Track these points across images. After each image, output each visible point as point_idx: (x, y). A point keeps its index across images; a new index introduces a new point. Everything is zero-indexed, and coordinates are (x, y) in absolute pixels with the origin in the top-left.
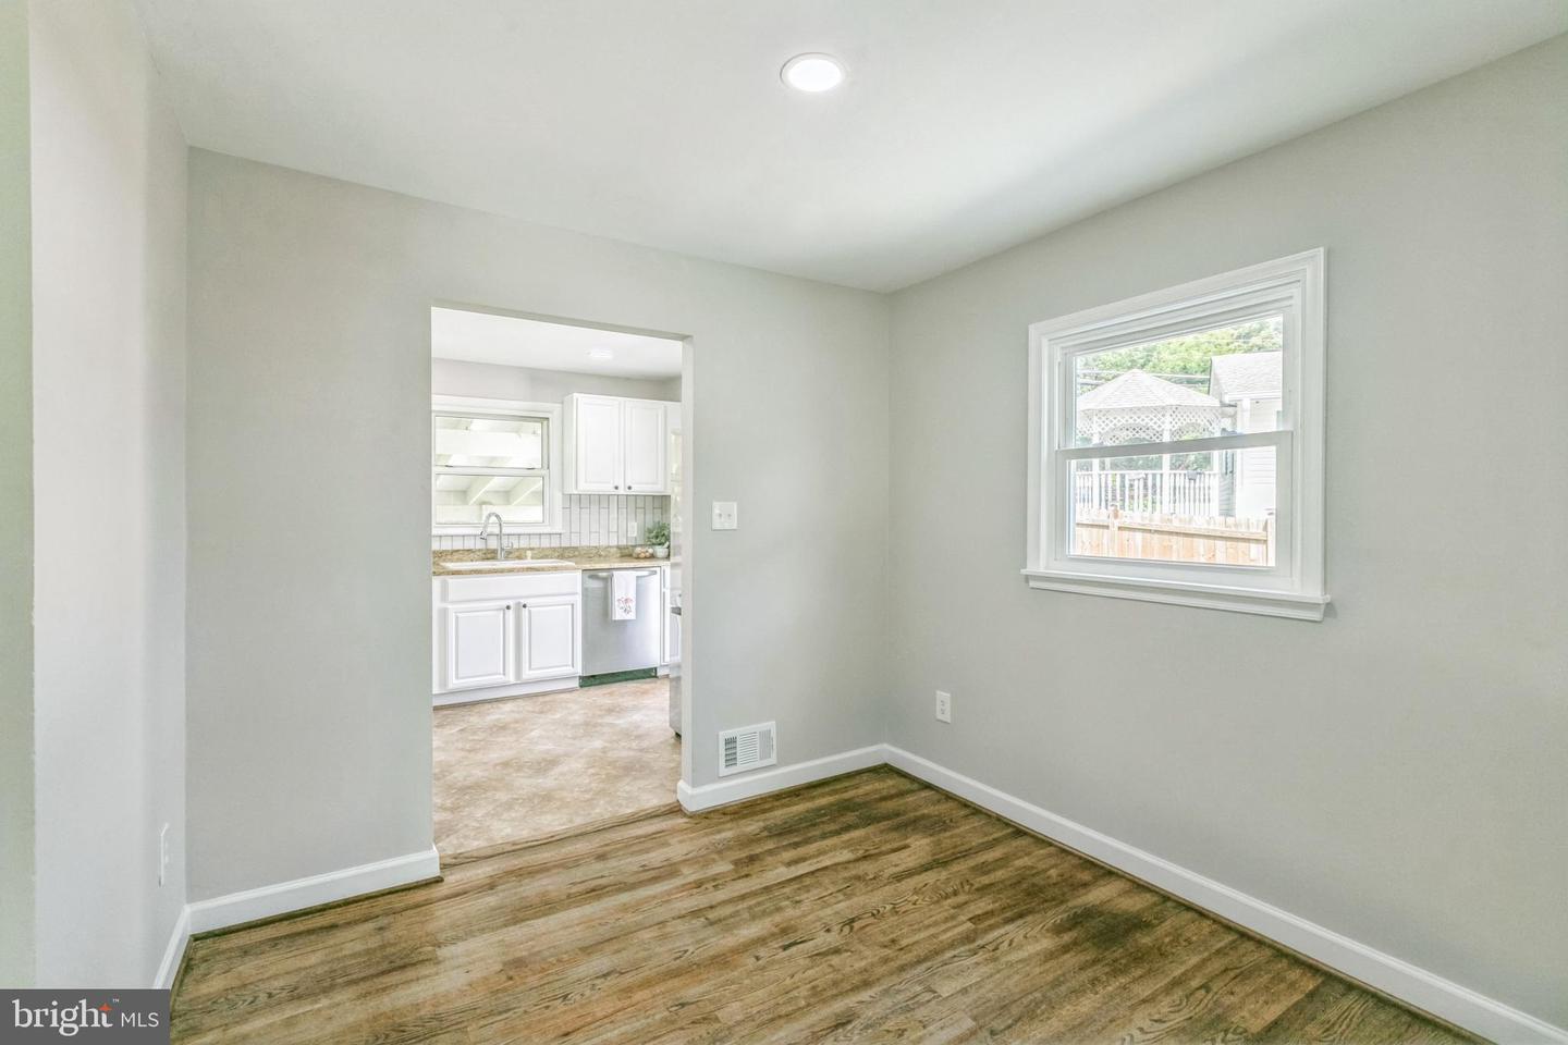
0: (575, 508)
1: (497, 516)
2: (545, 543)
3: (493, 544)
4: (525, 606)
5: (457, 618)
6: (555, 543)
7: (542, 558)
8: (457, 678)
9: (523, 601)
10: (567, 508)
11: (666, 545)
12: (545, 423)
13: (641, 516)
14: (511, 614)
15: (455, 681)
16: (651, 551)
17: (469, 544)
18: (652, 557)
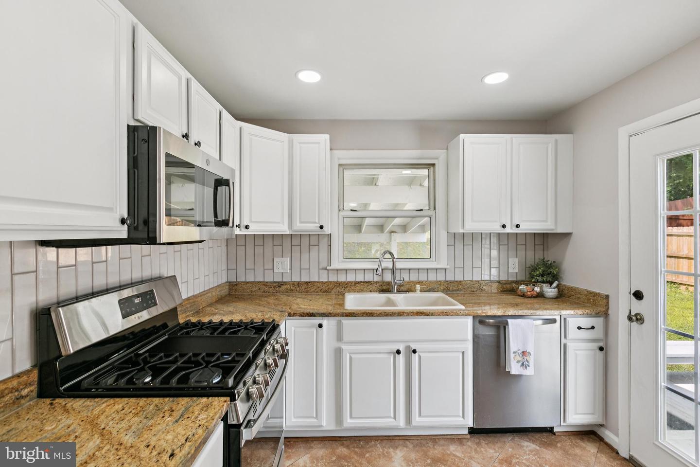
0: (459, 246)
1: (391, 254)
2: (432, 277)
3: (388, 277)
4: (414, 351)
5: (351, 358)
6: (441, 277)
7: (429, 291)
8: (351, 417)
9: (413, 347)
10: (452, 245)
11: (555, 284)
12: (432, 169)
13: (522, 253)
14: (401, 358)
15: (349, 420)
16: (537, 289)
17: (369, 277)
18: (540, 295)
